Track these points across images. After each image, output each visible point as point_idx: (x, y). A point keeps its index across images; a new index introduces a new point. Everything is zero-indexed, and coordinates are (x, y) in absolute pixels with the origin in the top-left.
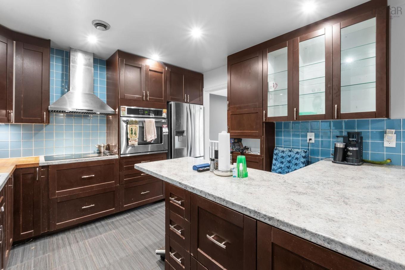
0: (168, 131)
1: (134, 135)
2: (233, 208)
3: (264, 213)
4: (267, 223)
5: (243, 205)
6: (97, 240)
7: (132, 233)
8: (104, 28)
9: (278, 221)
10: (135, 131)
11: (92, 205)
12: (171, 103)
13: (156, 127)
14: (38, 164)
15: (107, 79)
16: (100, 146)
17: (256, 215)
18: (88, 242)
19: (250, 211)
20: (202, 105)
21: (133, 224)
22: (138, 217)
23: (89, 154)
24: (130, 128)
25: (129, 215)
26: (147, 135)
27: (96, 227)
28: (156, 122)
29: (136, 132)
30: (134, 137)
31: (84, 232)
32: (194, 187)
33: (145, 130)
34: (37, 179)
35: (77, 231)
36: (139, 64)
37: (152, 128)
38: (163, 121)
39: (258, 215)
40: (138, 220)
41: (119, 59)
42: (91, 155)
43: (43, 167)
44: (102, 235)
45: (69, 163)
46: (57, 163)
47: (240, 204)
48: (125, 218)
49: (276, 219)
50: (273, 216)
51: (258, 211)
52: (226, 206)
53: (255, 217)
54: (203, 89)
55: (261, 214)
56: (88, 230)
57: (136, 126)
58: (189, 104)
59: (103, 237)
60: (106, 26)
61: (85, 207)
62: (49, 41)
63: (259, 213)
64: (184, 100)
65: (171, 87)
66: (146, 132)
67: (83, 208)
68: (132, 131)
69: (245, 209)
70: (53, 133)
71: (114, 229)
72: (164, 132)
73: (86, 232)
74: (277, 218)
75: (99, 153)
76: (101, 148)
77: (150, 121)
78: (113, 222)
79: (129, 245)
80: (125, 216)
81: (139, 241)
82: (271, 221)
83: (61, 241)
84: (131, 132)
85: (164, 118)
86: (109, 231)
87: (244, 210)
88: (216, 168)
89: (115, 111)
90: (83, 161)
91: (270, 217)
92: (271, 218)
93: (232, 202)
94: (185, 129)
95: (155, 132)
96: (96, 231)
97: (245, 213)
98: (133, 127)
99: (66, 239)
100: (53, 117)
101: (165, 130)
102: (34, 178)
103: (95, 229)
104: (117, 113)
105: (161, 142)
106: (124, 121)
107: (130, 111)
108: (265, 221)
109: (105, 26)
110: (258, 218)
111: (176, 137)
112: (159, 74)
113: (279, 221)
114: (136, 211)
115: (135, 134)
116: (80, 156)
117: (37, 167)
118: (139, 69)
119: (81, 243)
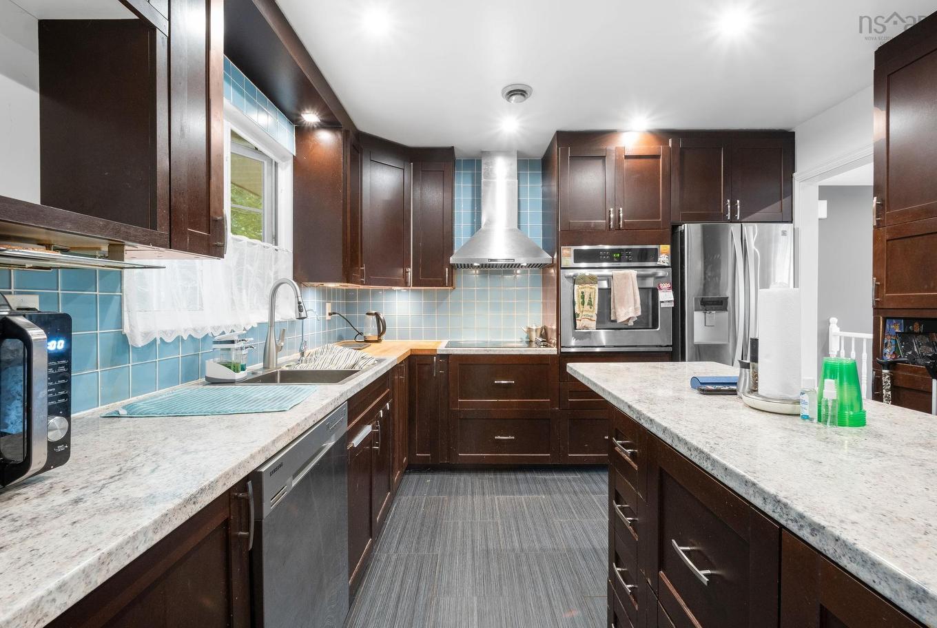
0: (673, 299)
1: (587, 307)
2: (726, 482)
3: (800, 508)
4: (805, 539)
5: (749, 477)
6: (513, 501)
7: (575, 512)
8: (522, 97)
9: (837, 540)
10: (590, 298)
11: (510, 437)
12: (683, 228)
13: (639, 288)
14: (436, 350)
15: (544, 196)
16: (529, 328)
17: (779, 510)
18: (498, 499)
19: (765, 496)
20: (792, 222)
21: (581, 496)
22: (594, 486)
23: (514, 342)
24: (580, 291)
25: (579, 476)
26: (617, 306)
27: (516, 479)
28: (638, 276)
29: (592, 300)
30: (587, 311)
31: (496, 482)
32: (652, 417)
33: (614, 296)
34: (435, 375)
35: (486, 476)
36: (602, 150)
37: (630, 291)
38: (661, 273)
39: (784, 510)
40: (594, 493)
41: (558, 150)
42: (515, 345)
43: (442, 356)
44: (522, 497)
45: (476, 353)
46: (459, 353)
47: (743, 473)
48: (569, 481)
49: (832, 535)
50: (823, 523)
51: (784, 500)
52: (712, 472)
53: (776, 516)
54: (795, 175)
55: (791, 509)
56: (502, 481)
57: (591, 288)
58: (740, 224)
59: (523, 500)
60: (525, 92)
61: (499, 437)
62: (451, 150)
63: (785, 505)
64: (724, 215)
65: (682, 188)
66: (616, 301)
67: (496, 437)
68: (583, 297)
69: (752, 489)
70: (461, 303)
71: (545, 494)
72: (663, 302)
73: (499, 482)
74: (833, 530)
75: (530, 342)
76: (532, 333)
77: (623, 274)
78: (545, 480)
79: (563, 531)
80: (571, 476)
81: (585, 532)
82: (818, 537)
83: (462, 484)
84: (581, 300)
85: (664, 267)
86: (535, 493)
87: (751, 492)
88: (754, 390)
89: (553, 259)
90: (497, 353)
91: (815, 523)
92: (816, 529)
93: (725, 465)
94: (729, 294)
95: (635, 301)
96: (515, 487)
97: (753, 500)
98: (586, 289)
99: (470, 484)
100: (460, 277)
101: (666, 296)
102: (431, 372)
103: (514, 482)
104: (555, 262)
105: (655, 326)
106: (568, 277)
107: (579, 256)
108: (800, 534)
109: (522, 93)
110: (783, 522)
111: (698, 316)
112: (651, 161)
113: (839, 543)
114: (595, 473)
115: (590, 304)
116: (497, 345)
117: (434, 356)
118: (600, 162)
119: (487, 497)
